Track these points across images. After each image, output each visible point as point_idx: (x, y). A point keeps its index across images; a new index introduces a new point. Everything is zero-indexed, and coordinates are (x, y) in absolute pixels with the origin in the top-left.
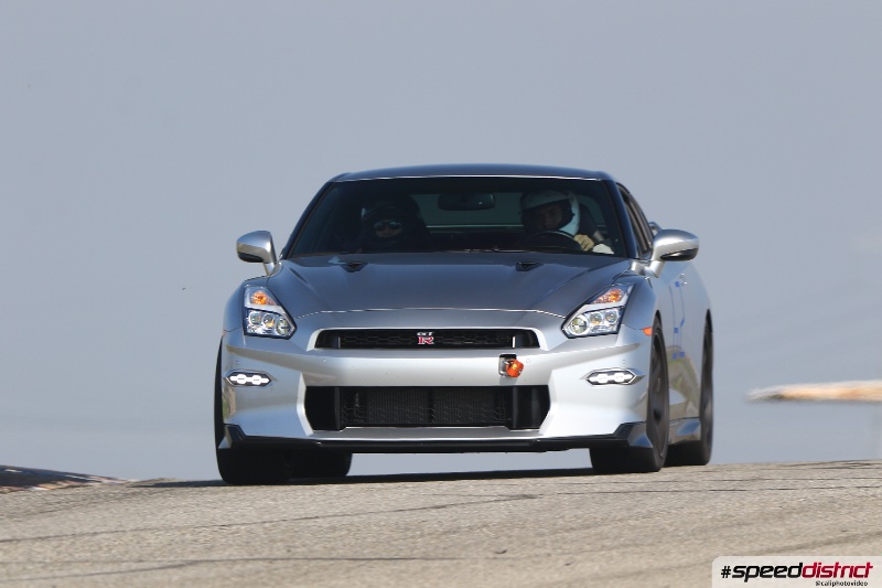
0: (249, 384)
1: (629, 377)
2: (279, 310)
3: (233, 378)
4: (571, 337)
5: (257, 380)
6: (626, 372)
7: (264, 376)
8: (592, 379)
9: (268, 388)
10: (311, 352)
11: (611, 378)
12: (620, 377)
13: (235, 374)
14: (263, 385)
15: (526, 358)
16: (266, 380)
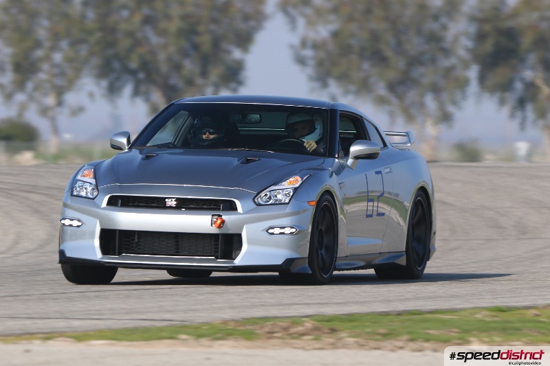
0: (71, 225)
1: (294, 230)
2: (93, 181)
3: (63, 222)
4: (259, 205)
5: (75, 223)
6: (292, 228)
7: (79, 221)
8: (270, 231)
9: (80, 228)
10: (104, 209)
11: (282, 231)
12: (288, 231)
13: (64, 219)
14: (78, 226)
15: (228, 217)
16: (80, 224)
